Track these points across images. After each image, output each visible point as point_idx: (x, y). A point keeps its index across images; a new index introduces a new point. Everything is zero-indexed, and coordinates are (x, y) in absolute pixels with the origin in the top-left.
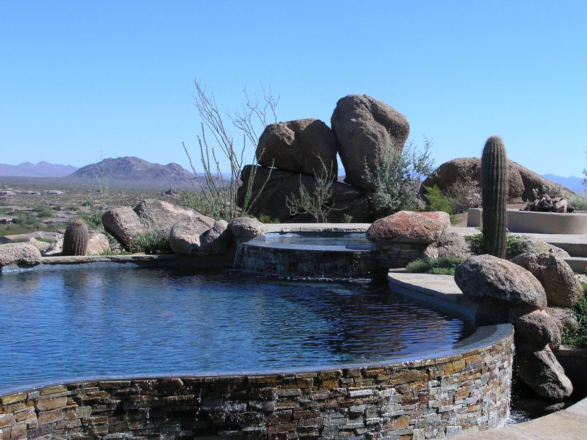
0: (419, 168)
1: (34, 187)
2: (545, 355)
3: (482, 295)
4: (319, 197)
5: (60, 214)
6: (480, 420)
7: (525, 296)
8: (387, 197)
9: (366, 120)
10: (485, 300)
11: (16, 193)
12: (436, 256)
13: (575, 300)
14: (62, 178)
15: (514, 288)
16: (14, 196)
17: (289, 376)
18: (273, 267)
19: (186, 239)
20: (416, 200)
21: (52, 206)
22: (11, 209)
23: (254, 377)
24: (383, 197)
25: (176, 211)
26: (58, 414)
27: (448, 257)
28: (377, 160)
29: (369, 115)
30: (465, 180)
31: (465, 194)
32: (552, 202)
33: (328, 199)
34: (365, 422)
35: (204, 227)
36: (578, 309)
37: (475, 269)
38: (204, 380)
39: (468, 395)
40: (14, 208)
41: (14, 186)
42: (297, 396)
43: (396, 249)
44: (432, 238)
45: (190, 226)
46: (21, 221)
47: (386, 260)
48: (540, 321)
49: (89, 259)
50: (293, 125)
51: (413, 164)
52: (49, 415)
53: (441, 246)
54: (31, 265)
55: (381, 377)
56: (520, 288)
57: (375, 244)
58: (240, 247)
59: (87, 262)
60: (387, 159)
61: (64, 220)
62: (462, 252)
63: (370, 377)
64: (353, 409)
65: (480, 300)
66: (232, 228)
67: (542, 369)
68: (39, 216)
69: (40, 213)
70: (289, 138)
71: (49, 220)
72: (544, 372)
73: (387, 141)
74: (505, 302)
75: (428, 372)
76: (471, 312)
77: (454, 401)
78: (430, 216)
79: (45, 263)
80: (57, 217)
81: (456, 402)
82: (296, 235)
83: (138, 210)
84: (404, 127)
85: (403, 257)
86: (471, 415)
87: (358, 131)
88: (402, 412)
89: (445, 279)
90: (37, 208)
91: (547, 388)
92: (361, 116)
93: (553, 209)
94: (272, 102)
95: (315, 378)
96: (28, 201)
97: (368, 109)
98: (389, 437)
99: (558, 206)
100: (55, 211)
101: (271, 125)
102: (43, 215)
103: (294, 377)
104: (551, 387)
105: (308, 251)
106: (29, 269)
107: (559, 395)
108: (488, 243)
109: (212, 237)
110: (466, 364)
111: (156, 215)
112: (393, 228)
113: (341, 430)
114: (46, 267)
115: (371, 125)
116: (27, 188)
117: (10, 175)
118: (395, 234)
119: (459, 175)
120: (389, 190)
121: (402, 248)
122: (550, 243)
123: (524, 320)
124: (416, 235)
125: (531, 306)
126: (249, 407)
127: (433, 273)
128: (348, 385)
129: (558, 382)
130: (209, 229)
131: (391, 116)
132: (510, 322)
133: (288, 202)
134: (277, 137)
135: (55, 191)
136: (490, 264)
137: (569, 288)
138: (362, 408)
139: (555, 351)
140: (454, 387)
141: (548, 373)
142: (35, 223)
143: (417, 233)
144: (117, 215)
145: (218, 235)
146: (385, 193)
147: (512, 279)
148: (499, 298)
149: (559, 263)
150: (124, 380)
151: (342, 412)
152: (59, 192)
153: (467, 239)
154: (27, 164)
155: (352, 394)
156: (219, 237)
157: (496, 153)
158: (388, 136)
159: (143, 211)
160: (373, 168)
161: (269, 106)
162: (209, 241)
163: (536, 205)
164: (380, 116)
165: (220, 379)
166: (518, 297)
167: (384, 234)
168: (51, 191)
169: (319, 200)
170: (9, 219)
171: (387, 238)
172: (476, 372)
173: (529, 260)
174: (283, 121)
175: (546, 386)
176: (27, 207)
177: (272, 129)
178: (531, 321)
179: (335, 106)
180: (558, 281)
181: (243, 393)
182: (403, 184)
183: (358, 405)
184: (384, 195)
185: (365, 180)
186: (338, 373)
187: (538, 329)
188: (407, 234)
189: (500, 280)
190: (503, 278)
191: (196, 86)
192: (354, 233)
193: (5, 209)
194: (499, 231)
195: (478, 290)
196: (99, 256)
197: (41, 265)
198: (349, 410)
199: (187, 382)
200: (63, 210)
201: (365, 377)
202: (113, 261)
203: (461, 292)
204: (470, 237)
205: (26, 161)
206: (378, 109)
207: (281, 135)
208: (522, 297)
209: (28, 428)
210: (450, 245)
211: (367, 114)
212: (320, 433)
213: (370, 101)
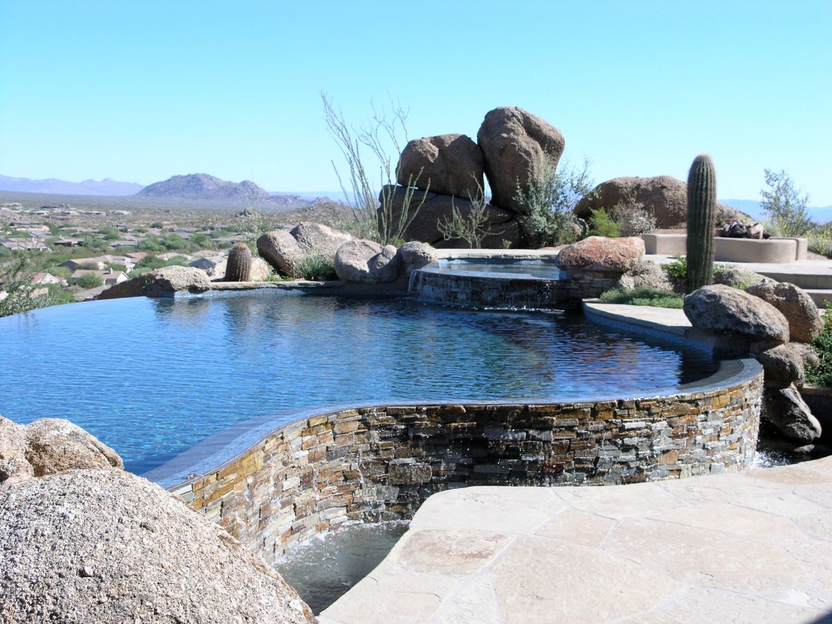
0: (577, 189)
1: (99, 207)
2: (791, 392)
3: (722, 327)
4: (474, 221)
5: (128, 236)
6: (738, 458)
7: (771, 329)
8: (543, 220)
9: (518, 135)
10: (725, 333)
11: (80, 213)
12: (632, 287)
13: (815, 335)
14: (128, 197)
15: (758, 320)
16: (78, 216)
17: (568, 406)
18: (453, 296)
19: (354, 265)
20: (573, 224)
21: (119, 228)
22: (76, 231)
23: (534, 406)
24: (539, 221)
25: (334, 235)
26: (351, 438)
27: (645, 287)
28: (530, 179)
29: (522, 130)
30: (628, 202)
31: (628, 218)
32: (745, 227)
33: (484, 223)
34: (637, 455)
35: (371, 253)
36: (818, 345)
37: (713, 300)
38: (486, 407)
39: (730, 432)
40: (79, 229)
41: (77, 206)
42: (574, 426)
43: (588, 278)
44: (627, 266)
45: (356, 251)
46: (87, 244)
47: (577, 290)
48: (787, 356)
49: (256, 285)
50: (437, 141)
51: (570, 185)
52: (343, 439)
53: (637, 275)
54: (201, 291)
55: (654, 410)
56: (764, 321)
57: (565, 272)
58: (413, 275)
59: (255, 288)
60: (541, 179)
61: (132, 243)
62: (660, 282)
63: (643, 409)
64: (627, 441)
65: (718, 333)
66: (402, 252)
67: (790, 409)
68: (106, 239)
69: (106, 235)
70: (433, 155)
71: (116, 243)
72: (792, 411)
73: (540, 159)
74: (749, 335)
75: (697, 405)
76: (707, 346)
77: (719, 436)
78: (625, 242)
79: (214, 289)
80: (125, 239)
81: (721, 438)
82: (463, 262)
83: (295, 233)
84: (559, 143)
85: (596, 286)
86: (731, 452)
87: (509, 148)
88: (671, 446)
89: (652, 310)
90: (103, 229)
91: (795, 428)
92: (513, 131)
93: (747, 235)
94: (401, 114)
95: (592, 409)
96: (93, 222)
97: (520, 122)
98: (659, 471)
99: (753, 232)
100: (121, 233)
101: (413, 141)
102: (109, 237)
103: (572, 407)
104: (800, 428)
105: (493, 279)
106: (199, 296)
107: (809, 436)
108: (693, 272)
109: (382, 263)
110: (731, 399)
111: (315, 239)
112: (585, 255)
113: (614, 463)
114: (216, 292)
115: (524, 141)
116: (91, 207)
117: (73, 193)
118: (588, 261)
119: (622, 196)
120: (544, 213)
121: (594, 277)
122: (759, 273)
123: (769, 355)
124: (610, 263)
125: (776, 340)
126: (528, 436)
127: (633, 304)
128: (622, 417)
129: (808, 423)
130: (375, 254)
131: (545, 130)
132: (753, 357)
133: (440, 225)
134: (420, 153)
135: (121, 212)
136: (729, 295)
137: (811, 321)
138: (635, 441)
139: (800, 388)
140: (719, 423)
141: (796, 412)
142: (102, 246)
143: (612, 261)
144: (275, 239)
145: (388, 261)
146: (541, 216)
147: (756, 311)
148: (742, 331)
149: (800, 294)
150: (410, 406)
151: (616, 444)
152: (125, 213)
153: (664, 267)
154: (90, 181)
155: (627, 425)
156: (389, 263)
157: (705, 173)
158: (541, 153)
159: (301, 234)
160: (526, 190)
161: (398, 120)
162: (378, 268)
163: (727, 230)
164: (533, 131)
165: (501, 407)
166: (763, 330)
167: (576, 261)
168: (117, 211)
169: (473, 223)
170: (74, 241)
171: (579, 266)
172: (738, 408)
173: (765, 291)
174: (426, 137)
175: (794, 426)
176: (92, 228)
177: (415, 145)
178: (777, 356)
179: (483, 119)
180: (798, 313)
181: (522, 422)
182: (559, 206)
183: (631, 437)
184: (540, 218)
185: (516, 202)
186: (613, 405)
187: (786, 365)
188: (601, 261)
189: (742, 311)
190: (745, 310)
191: (322, 99)
192: (525, 259)
193: (69, 230)
194: (706, 259)
195: (717, 322)
196: (262, 283)
197: (211, 291)
198: (623, 441)
199: (469, 409)
200: (131, 232)
201: (638, 408)
202: (280, 288)
203: (690, 325)
204: (666, 265)
205: (88, 178)
206: (531, 123)
207: (425, 152)
208: (768, 330)
209: (327, 450)
210: (647, 274)
211: (519, 128)
212: (595, 465)
213: (522, 114)
